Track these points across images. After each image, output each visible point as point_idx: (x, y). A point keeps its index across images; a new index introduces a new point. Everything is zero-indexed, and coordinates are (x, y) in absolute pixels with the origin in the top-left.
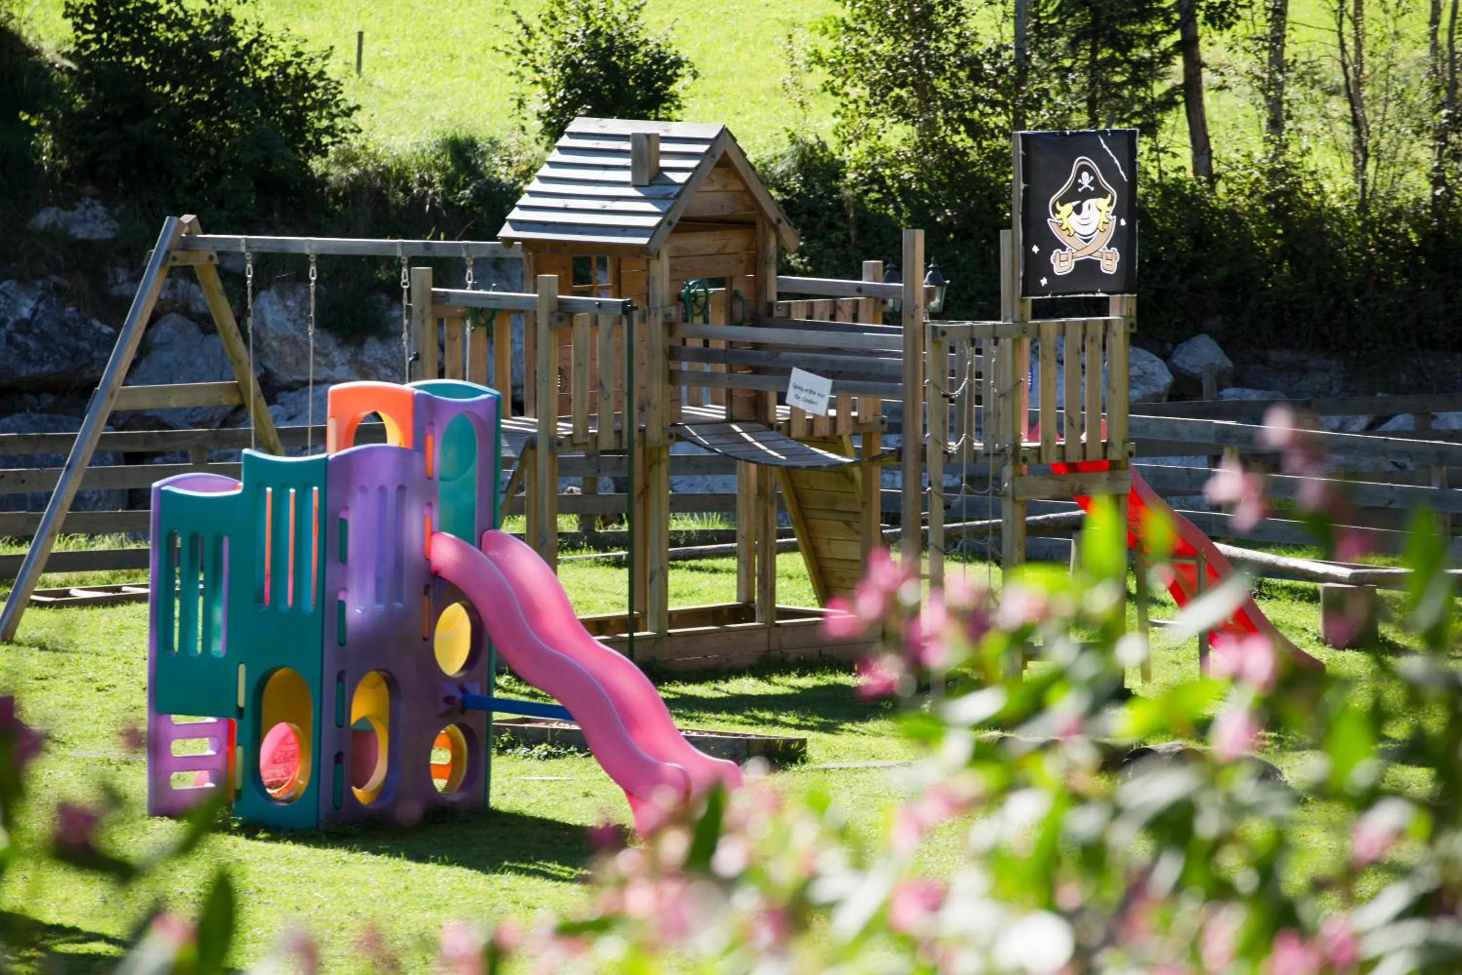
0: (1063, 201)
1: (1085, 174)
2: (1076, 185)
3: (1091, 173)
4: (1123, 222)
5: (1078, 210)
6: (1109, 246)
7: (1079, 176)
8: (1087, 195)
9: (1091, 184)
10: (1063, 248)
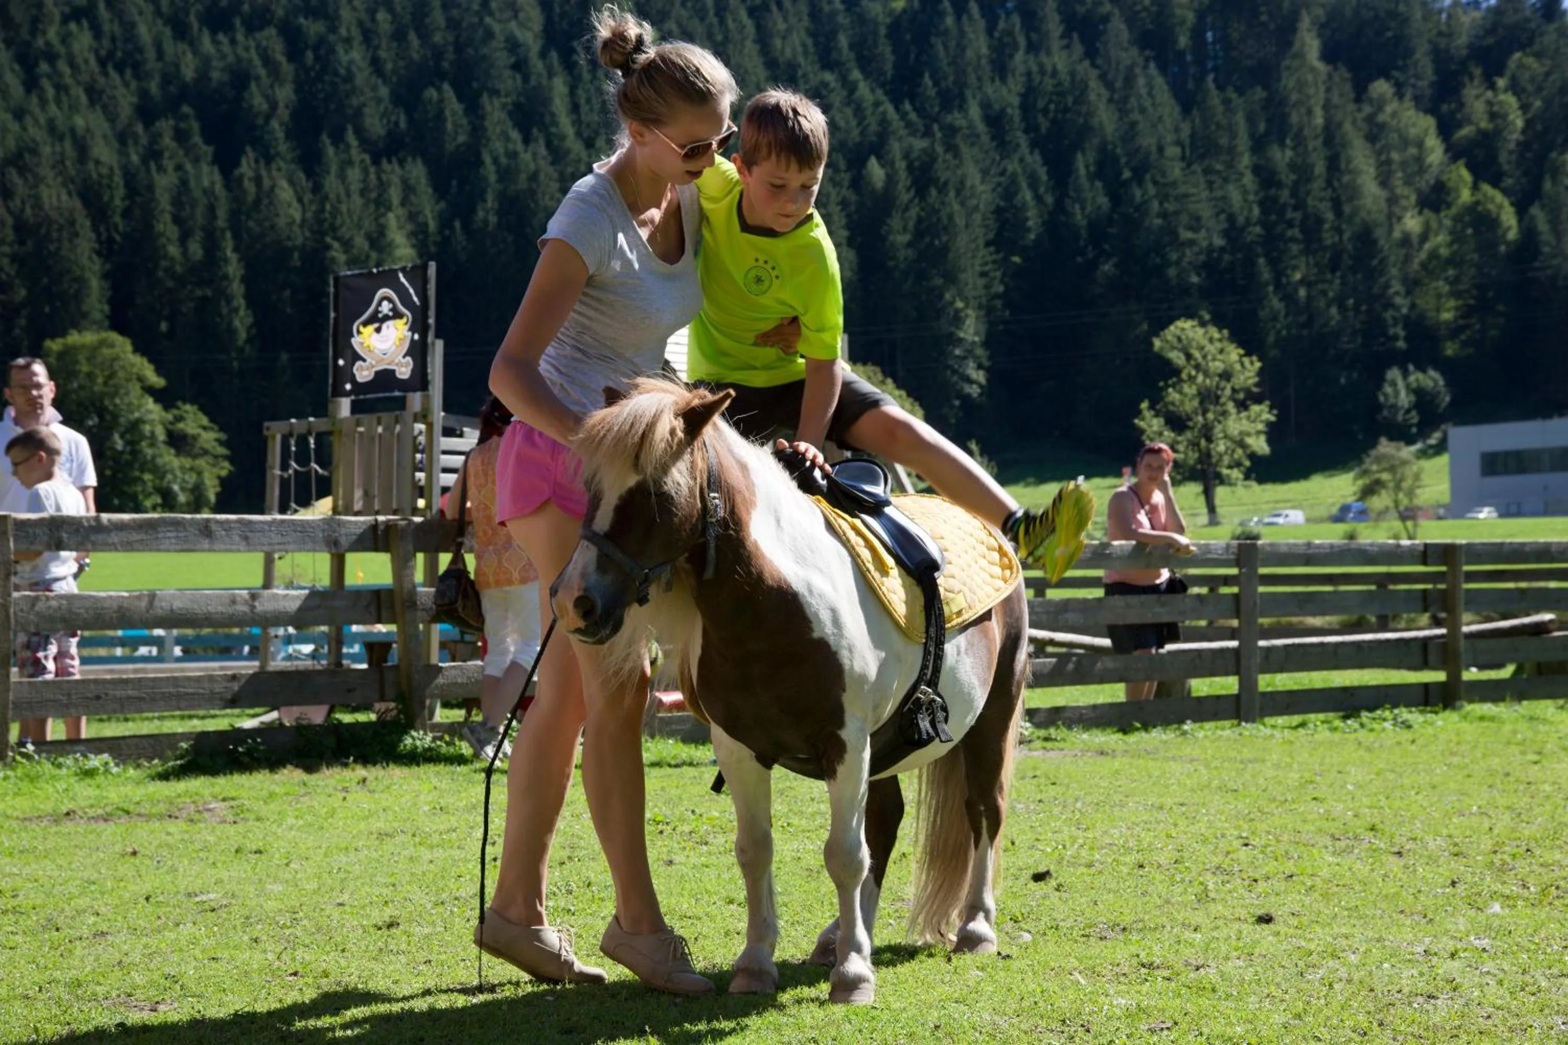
0: (365, 324)
1: (385, 303)
2: (377, 312)
3: (390, 300)
4: (416, 337)
5: (378, 330)
6: (404, 357)
7: (379, 304)
8: (386, 318)
9: (391, 310)
10: (364, 360)
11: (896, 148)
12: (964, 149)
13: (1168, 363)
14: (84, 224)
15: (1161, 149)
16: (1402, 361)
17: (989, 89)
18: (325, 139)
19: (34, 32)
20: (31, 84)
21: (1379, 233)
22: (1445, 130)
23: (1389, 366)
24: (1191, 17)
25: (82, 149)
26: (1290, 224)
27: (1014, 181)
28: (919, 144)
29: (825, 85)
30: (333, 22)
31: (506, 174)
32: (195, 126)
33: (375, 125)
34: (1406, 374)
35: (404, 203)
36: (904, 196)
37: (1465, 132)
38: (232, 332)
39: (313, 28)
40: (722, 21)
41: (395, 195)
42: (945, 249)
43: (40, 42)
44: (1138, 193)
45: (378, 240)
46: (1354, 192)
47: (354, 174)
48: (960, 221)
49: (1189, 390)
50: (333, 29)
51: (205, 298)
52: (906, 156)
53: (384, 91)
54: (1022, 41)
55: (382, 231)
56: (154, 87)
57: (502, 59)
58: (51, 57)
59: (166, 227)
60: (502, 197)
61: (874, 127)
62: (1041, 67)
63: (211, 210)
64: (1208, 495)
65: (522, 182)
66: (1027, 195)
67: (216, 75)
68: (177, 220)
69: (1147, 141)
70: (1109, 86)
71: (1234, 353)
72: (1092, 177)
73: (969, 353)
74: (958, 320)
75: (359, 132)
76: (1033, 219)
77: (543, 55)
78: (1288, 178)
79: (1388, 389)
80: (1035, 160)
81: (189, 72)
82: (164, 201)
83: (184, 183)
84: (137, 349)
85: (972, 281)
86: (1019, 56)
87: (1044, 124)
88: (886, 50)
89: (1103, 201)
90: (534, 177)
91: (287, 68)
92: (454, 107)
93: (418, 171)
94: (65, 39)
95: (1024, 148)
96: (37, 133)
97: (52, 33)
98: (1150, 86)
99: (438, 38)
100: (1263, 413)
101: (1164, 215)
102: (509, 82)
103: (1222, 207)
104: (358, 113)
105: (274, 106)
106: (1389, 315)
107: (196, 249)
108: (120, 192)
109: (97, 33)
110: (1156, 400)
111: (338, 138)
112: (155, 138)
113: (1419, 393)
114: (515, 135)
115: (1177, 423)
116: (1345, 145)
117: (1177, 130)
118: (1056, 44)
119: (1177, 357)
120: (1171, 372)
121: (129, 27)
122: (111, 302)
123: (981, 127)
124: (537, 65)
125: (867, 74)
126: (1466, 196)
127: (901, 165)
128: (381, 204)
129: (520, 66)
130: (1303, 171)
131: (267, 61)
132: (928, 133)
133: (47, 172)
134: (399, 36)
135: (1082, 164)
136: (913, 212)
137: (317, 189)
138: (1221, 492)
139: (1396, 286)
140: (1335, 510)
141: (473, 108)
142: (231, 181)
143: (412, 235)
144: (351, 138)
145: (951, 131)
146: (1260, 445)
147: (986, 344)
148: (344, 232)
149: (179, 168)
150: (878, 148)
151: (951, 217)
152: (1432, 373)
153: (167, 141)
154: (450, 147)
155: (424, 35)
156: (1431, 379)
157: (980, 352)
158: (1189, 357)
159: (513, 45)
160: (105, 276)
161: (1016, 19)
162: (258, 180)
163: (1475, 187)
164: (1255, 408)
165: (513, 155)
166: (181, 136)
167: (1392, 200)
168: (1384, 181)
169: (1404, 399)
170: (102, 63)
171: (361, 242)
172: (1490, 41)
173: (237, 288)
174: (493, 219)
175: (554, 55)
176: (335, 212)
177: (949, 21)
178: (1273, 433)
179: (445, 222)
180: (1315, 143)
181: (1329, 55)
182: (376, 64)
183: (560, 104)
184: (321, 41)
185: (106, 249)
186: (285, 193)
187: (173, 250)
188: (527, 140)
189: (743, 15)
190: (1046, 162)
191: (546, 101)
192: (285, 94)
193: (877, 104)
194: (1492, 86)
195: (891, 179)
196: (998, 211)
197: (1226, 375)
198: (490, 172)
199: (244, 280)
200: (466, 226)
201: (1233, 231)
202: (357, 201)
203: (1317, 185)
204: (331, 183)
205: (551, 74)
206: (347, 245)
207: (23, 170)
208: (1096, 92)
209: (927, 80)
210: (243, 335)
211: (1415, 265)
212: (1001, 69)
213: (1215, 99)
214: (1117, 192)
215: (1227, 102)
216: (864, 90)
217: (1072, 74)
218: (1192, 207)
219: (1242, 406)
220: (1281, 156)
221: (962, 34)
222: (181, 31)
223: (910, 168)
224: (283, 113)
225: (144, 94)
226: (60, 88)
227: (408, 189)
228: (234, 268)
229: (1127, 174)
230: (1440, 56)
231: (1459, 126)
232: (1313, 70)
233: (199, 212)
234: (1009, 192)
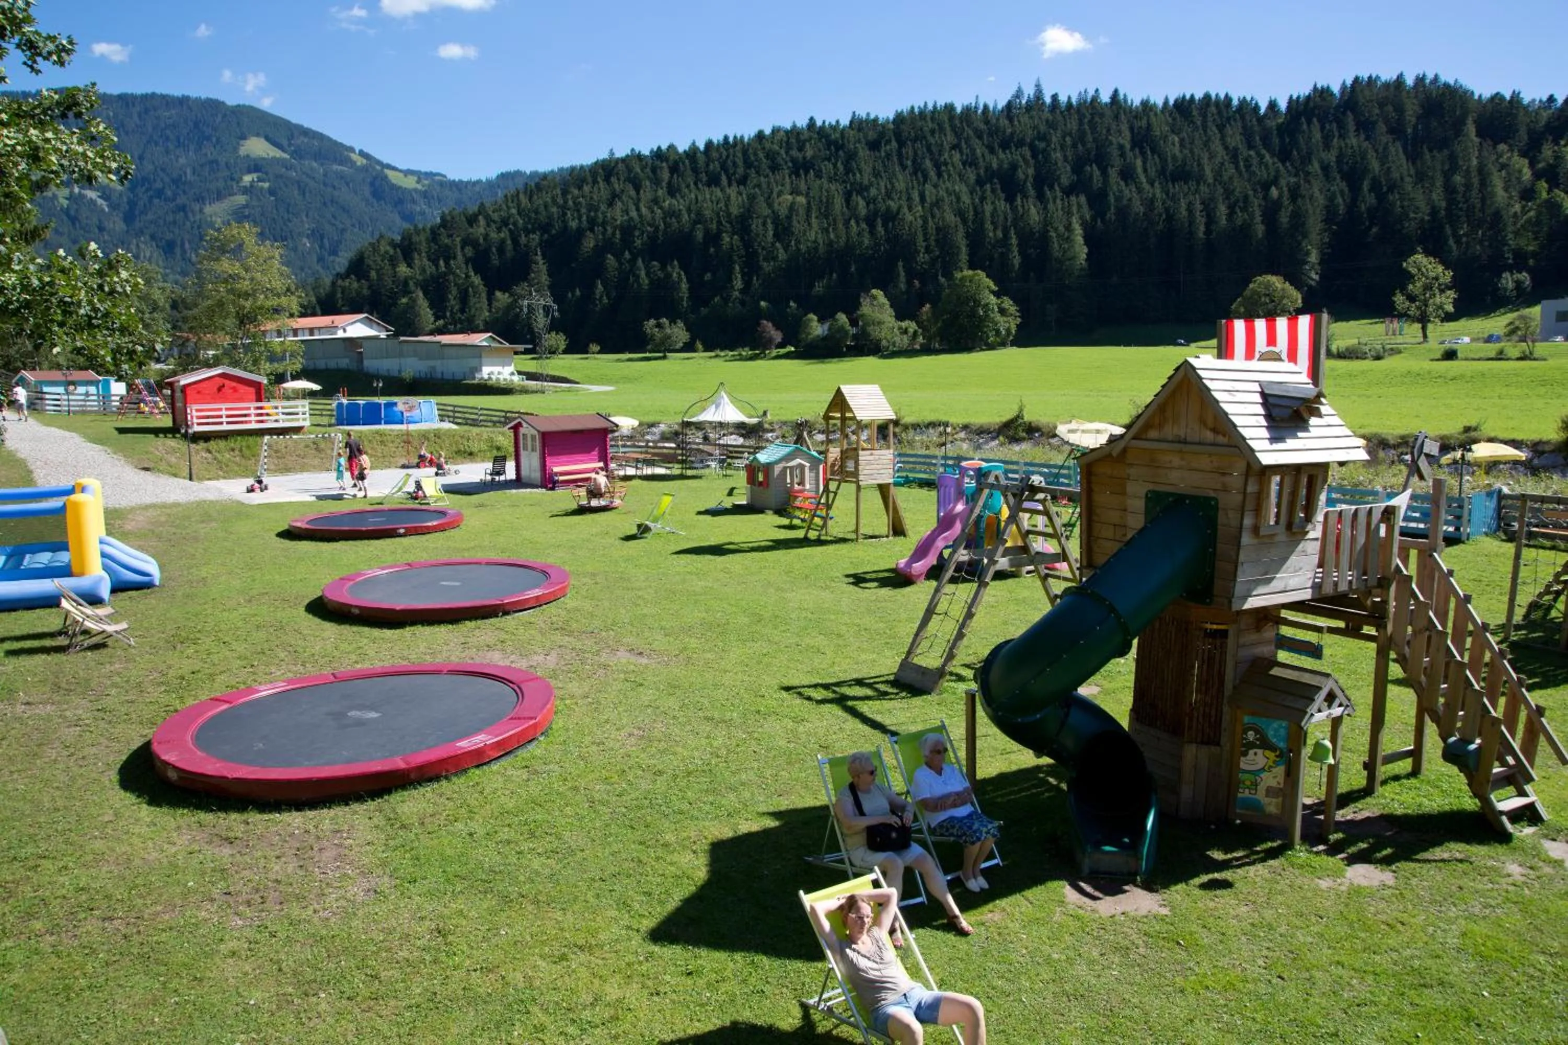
11: (1283, 182)
12: (1313, 181)
13: (1409, 272)
14: (961, 227)
15: (1402, 179)
16: (1510, 269)
17: (1323, 155)
18: (1046, 188)
19: (940, 155)
20: (939, 175)
21: (1504, 212)
22: (1532, 165)
23: (1505, 271)
24: (1414, 120)
25: (958, 199)
26: (1461, 209)
27: (1334, 194)
28: (1293, 180)
29: (1250, 156)
30: (1049, 143)
31: (1118, 199)
32: (998, 186)
33: (1065, 180)
34: (1512, 274)
35: (1078, 211)
36: (1286, 202)
37: (1540, 165)
38: (1013, 265)
39: (1042, 145)
40: (1205, 131)
41: (1075, 209)
42: (1304, 224)
43: (942, 159)
44: (1391, 198)
45: (1069, 228)
46: (1493, 195)
47: (1058, 202)
48: (1311, 211)
49: (1418, 284)
50: (1048, 145)
51: (1002, 253)
52: (1288, 184)
53: (1069, 168)
54: (1337, 134)
55: (1070, 224)
56: (982, 172)
57: (1115, 153)
58: (946, 164)
59: (989, 226)
60: (1116, 207)
61: (1273, 173)
62: (1346, 145)
63: (1006, 219)
64: (1424, 329)
65: (1125, 202)
66: (1340, 200)
67: (1006, 166)
68: (992, 223)
69: (1396, 175)
70: (1376, 151)
71: (1440, 268)
72: (1370, 191)
73: (1312, 268)
74: (1308, 253)
75: (1059, 184)
76: (1342, 209)
77: (1132, 149)
78: (1461, 189)
79: (1504, 282)
80: (1343, 185)
81: (995, 166)
82: (988, 214)
83: (995, 209)
84: (988, 276)
85: (1314, 236)
86: (1335, 140)
87: (1345, 168)
88: (1276, 140)
89: (1374, 201)
90: (1130, 200)
91: (1032, 162)
92: (1097, 173)
93: (1083, 199)
94: (951, 157)
95: (1338, 180)
96: (942, 193)
97: (946, 155)
98: (1397, 151)
99: (1089, 145)
100: (1452, 294)
101: (1402, 207)
102: (1117, 162)
103: (1430, 201)
104: (1059, 177)
105: (1027, 176)
106: (1506, 248)
107: (1000, 234)
108: (972, 213)
109: (961, 153)
110: (1403, 289)
111: (1051, 188)
112: (984, 192)
113: (1518, 284)
114: (1122, 183)
115: (1412, 298)
116: (1490, 174)
117: (1408, 170)
118: (1352, 134)
119: (1413, 271)
120: (1410, 277)
121: (973, 151)
122: (969, 255)
123: (1319, 171)
124: (1130, 154)
125: (1268, 151)
126: (1544, 195)
127: (1285, 189)
128: (1069, 213)
129: (1123, 155)
130: (1468, 186)
131: (1024, 159)
132: (1296, 175)
133: (946, 207)
134: (1074, 146)
135: (1366, 186)
136: (1291, 208)
137: (1045, 208)
138: (1430, 327)
139: (1510, 236)
140: (1486, 336)
141: (1104, 173)
142: (1014, 209)
143: (1081, 225)
144: (1057, 188)
145: (1308, 174)
146: (1450, 308)
147: (1319, 264)
148: (1055, 225)
149: (993, 203)
150: (1275, 182)
151: (1307, 211)
152: (1524, 274)
153: (989, 193)
154: (1095, 188)
155: (1084, 145)
156: (1525, 277)
157: (1317, 267)
158: (1419, 270)
159: (1121, 147)
160: (968, 246)
161: (1335, 125)
162: (1023, 206)
163: (1549, 191)
164: (1449, 292)
165: (1121, 191)
166: (993, 191)
167: (1511, 198)
168: (1506, 189)
169: (1511, 285)
170: (964, 164)
171: (1061, 229)
172: (1556, 124)
173: (1015, 249)
174: (1113, 217)
175: (1137, 150)
176: (1052, 217)
177: (1305, 127)
178: (1456, 303)
179: (1094, 218)
180: (1474, 173)
181: (1479, 134)
182: (1066, 159)
183: (1140, 170)
184: (1045, 150)
185: (968, 235)
186: (1033, 210)
187: (991, 234)
188: (1127, 185)
189: (1214, 128)
190: (1349, 186)
191: (1134, 169)
192: (1031, 171)
193: (1274, 163)
194: (1557, 144)
195: (1281, 196)
196: (1327, 207)
197: (1437, 279)
198: (1112, 199)
199: (1018, 245)
200: (1103, 221)
201: (1434, 212)
202: (1060, 213)
203: (1474, 193)
204: (1051, 206)
205: (1135, 158)
206: (1056, 229)
207: (939, 208)
208: (1371, 154)
209: (1295, 153)
210: (1017, 266)
211: (1519, 225)
212: (1327, 146)
213: (1427, 156)
214: (1381, 198)
215: (1433, 157)
216: (1268, 157)
217: (1360, 147)
218: (1417, 204)
219: (1442, 291)
220: (1458, 179)
221: (1310, 131)
222: (992, 151)
223: (1289, 190)
224: (1031, 179)
225: (978, 175)
226: (949, 175)
227: (1079, 206)
228: (1014, 241)
229: (1385, 189)
230: (1531, 132)
231: (1539, 162)
232: (1472, 141)
233: (1001, 218)
234: (1331, 199)
